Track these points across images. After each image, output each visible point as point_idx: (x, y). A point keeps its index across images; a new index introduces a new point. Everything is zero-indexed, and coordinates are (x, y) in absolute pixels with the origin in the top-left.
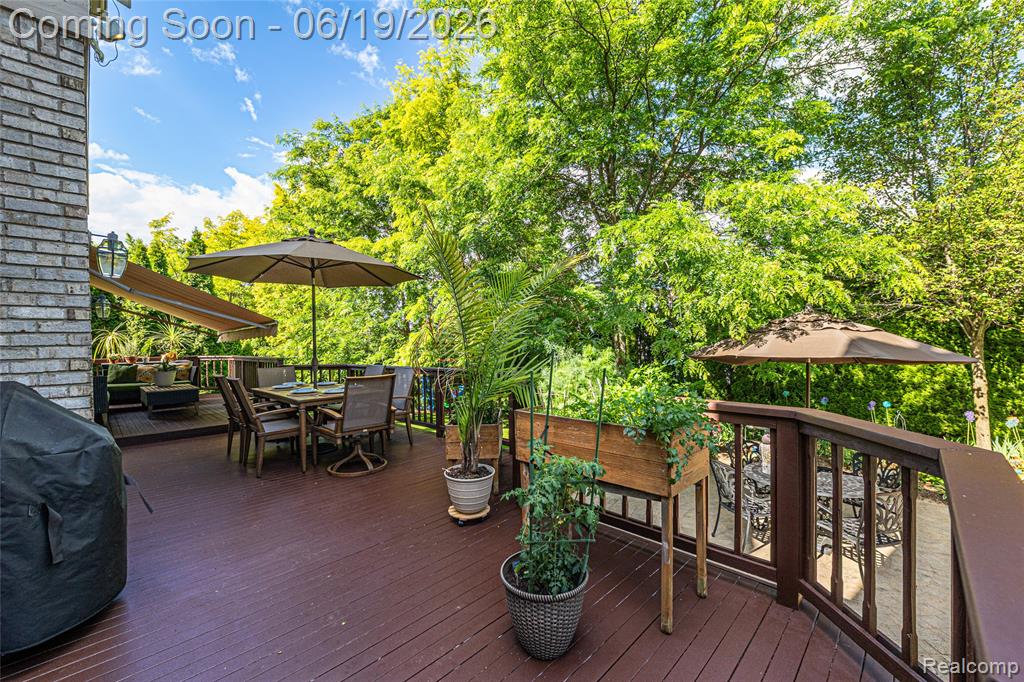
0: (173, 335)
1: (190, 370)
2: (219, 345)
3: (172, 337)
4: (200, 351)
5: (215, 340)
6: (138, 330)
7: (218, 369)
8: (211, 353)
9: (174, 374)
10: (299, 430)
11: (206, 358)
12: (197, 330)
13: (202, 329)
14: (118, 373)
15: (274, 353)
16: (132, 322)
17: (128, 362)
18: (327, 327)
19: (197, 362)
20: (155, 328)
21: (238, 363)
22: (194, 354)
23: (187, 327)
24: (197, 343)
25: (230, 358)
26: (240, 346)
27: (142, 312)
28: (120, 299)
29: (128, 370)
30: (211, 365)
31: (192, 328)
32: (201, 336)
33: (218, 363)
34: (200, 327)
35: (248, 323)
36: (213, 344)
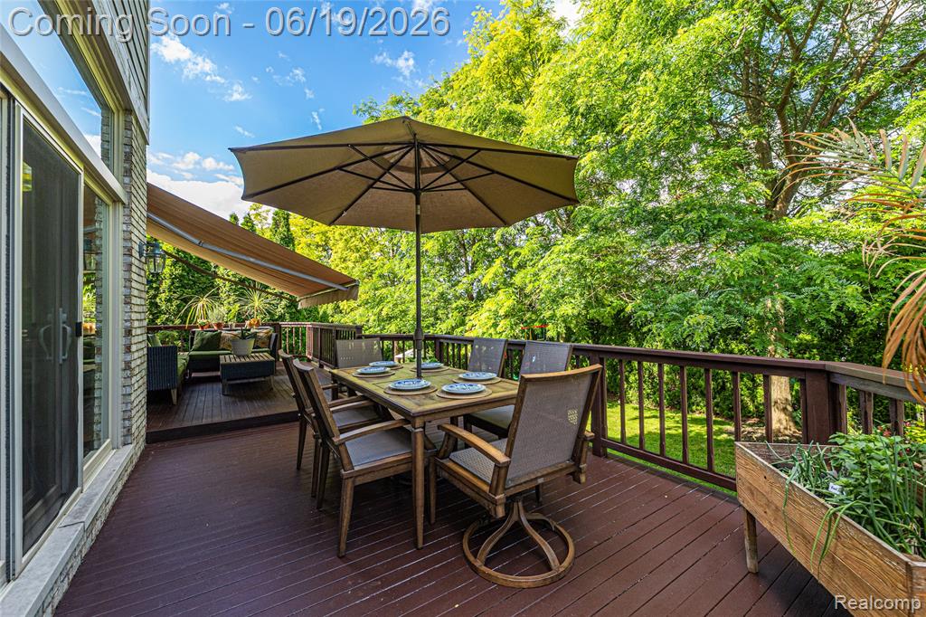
0: (257, 301)
1: (270, 338)
2: (299, 312)
3: (257, 304)
4: (282, 317)
5: (296, 307)
6: (229, 296)
7: (297, 335)
8: (292, 319)
9: (252, 342)
10: (411, 461)
11: (287, 324)
12: (280, 296)
13: (285, 295)
14: (203, 340)
15: (347, 320)
16: (225, 288)
17: (216, 328)
18: (397, 294)
19: (277, 328)
20: (242, 294)
21: (315, 330)
22: (277, 320)
23: (271, 293)
24: (280, 309)
25: (308, 324)
26: (318, 313)
27: (233, 279)
28: (216, 267)
29: (212, 336)
30: (291, 332)
31: (276, 295)
32: (284, 302)
33: (297, 329)
34: (282, 293)
35: (331, 285)
36: (294, 310)
